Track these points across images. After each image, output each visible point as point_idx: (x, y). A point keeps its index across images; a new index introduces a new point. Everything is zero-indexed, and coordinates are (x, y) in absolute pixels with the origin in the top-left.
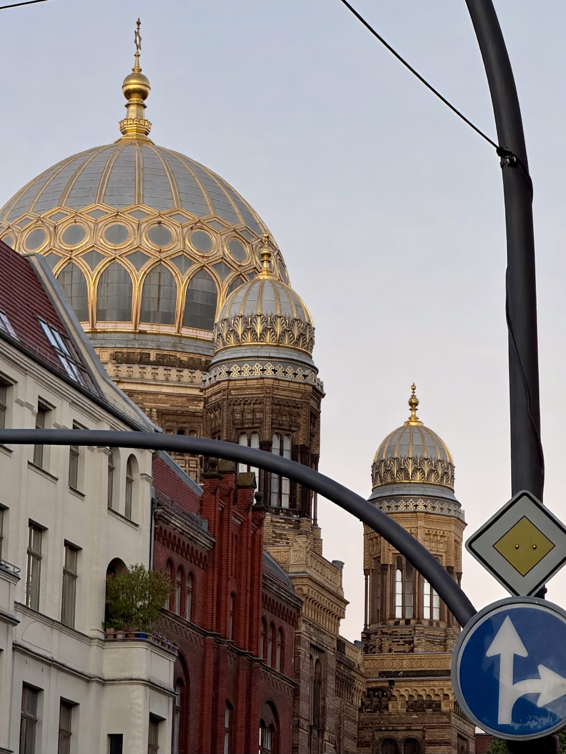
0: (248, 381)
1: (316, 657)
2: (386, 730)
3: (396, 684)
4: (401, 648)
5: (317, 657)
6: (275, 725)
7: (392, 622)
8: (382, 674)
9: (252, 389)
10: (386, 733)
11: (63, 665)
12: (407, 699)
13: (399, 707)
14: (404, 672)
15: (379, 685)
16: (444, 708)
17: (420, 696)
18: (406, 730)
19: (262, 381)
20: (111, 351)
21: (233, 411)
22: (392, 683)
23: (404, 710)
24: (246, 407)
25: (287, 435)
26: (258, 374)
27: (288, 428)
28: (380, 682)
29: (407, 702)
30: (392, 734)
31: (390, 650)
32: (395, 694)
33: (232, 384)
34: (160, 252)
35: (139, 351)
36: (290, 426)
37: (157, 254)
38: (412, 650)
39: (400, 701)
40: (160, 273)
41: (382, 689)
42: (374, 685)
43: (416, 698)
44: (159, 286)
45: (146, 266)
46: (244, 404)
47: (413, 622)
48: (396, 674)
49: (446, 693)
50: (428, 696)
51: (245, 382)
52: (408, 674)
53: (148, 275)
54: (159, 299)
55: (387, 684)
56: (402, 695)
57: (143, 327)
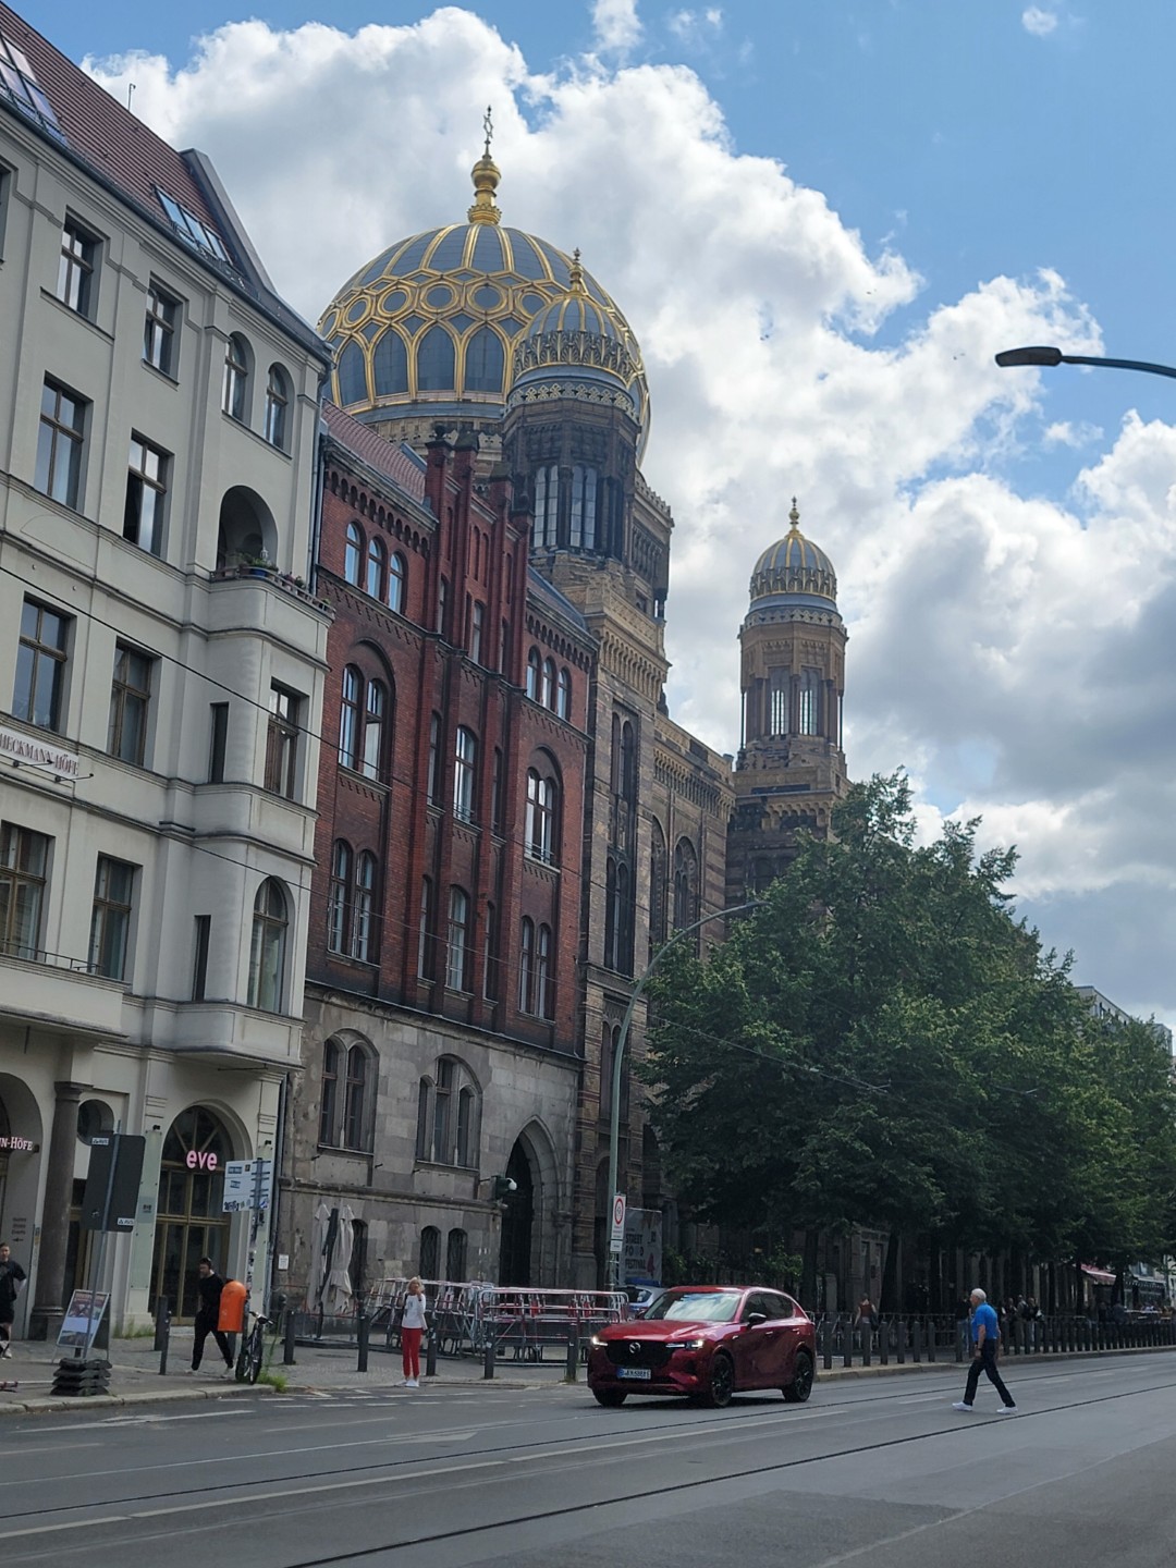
0: (546, 405)
1: (624, 719)
2: (759, 849)
3: (769, 800)
4: (776, 764)
5: (627, 719)
6: (556, 779)
7: (767, 738)
8: (754, 791)
9: (549, 413)
10: (760, 852)
11: (117, 591)
12: (781, 815)
13: (773, 823)
14: (778, 787)
15: (751, 801)
16: (819, 823)
17: (795, 811)
18: (780, 848)
19: (560, 403)
20: (431, 421)
21: (530, 439)
22: (764, 799)
23: (778, 827)
24: (543, 435)
25: (592, 467)
26: (556, 395)
27: (592, 458)
28: (752, 798)
29: (781, 818)
30: (766, 852)
31: (764, 767)
32: (768, 810)
33: (527, 409)
34: (486, 314)
35: (461, 419)
36: (595, 456)
37: (483, 317)
38: (787, 765)
39: (773, 819)
40: (485, 337)
41: (755, 806)
42: (746, 802)
43: (790, 814)
44: (485, 350)
45: (469, 331)
46: (541, 432)
47: (788, 737)
48: (769, 790)
49: (821, 806)
50: (803, 811)
51: (541, 406)
52: (780, 789)
53: (472, 339)
54: (484, 364)
55: (760, 801)
56: (776, 812)
57: (469, 396)
